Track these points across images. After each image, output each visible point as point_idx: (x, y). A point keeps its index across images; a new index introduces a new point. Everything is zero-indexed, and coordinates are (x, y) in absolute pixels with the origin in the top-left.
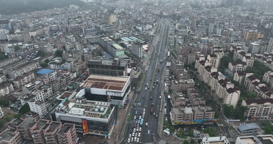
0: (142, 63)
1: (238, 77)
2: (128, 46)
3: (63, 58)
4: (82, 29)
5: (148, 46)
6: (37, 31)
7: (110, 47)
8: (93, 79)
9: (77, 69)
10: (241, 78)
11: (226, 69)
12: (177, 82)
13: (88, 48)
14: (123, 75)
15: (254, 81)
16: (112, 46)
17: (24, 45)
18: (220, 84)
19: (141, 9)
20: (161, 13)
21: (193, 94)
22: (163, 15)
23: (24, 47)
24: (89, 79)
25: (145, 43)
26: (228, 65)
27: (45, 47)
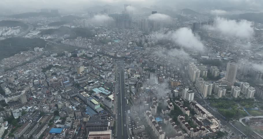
0: (113, 112)
1: (165, 121)
2: (100, 97)
3: (61, 116)
4: (61, 83)
5: (113, 96)
6: (25, 89)
7: (89, 102)
8: (91, 135)
9: (76, 127)
10: (167, 121)
11: (161, 113)
12: (136, 129)
13: (75, 106)
14: (107, 130)
15: (172, 123)
16: (91, 102)
17: (27, 109)
18: (157, 129)
19: (98, 50)
20: (116, 55)
21: (145, 136)
22: (117, 57)
23: (27, 110)
24: (90, 135)
25: (111, 94)
26: (161, 111)
27: (44, 109)
